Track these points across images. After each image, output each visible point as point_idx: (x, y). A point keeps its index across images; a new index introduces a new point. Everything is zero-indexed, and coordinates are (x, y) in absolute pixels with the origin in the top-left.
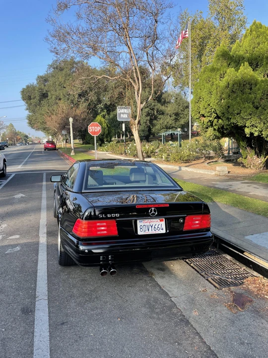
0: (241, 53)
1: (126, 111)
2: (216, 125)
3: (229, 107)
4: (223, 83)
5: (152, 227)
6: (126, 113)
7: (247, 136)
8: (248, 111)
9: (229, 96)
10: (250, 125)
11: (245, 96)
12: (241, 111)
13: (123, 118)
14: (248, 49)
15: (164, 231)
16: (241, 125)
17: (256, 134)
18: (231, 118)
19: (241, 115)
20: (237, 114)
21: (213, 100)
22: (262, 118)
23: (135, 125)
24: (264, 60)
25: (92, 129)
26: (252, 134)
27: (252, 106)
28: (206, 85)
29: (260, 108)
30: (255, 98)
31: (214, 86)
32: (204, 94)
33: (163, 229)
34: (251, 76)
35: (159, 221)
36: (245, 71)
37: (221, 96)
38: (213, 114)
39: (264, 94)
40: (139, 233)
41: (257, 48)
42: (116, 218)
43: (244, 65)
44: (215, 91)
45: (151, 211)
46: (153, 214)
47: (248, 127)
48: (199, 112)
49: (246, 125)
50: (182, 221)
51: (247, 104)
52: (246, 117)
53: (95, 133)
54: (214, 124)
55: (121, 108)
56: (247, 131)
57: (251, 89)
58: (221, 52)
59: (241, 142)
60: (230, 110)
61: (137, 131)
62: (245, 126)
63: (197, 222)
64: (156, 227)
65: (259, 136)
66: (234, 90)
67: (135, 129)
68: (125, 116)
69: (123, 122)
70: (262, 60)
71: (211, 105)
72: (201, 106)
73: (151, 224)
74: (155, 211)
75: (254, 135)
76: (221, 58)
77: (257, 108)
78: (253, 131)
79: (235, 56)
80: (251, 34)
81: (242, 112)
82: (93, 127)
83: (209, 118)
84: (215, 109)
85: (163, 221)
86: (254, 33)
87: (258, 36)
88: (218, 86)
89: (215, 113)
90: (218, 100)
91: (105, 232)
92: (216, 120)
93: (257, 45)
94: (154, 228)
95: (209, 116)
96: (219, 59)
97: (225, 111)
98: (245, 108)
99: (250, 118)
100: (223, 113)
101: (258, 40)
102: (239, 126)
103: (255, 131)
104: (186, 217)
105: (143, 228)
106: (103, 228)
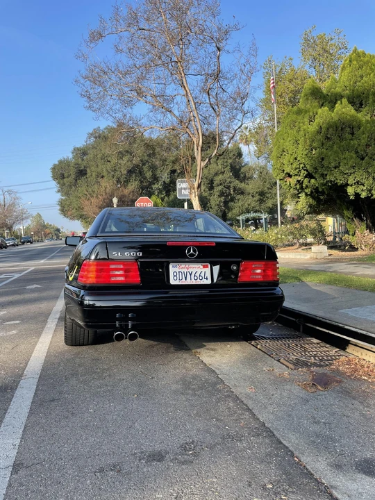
0: (338, 90)
2: (307, 187)
3: (323, 159)
4: (313, 128)
5: (191, 275)
7: (351, 197)
8: (350, 163)
9: (323, 144)
10: (354, 182)
11: (345, 143)
12: (339, 163)
13: (185, 195)
14: (347, 84)
15: (209, 282)
16: (341, 182)
17: (363, 195)
18: (326, 175)
19: (341, 168)
20: (335, 168)
21: (301, 152)
22: (370, 171)
23: (194, 189)
24: (371, 97)
26: (357, 195)
27: (354, 155)
28: (290, 132)
29: (366, 158)
30: (359, 145)
31: (302, 133)
32: (288, 145)
33: (207, 279)
35: (202, 267)
36: (344, 110)
37: (311, 146)
38: (303, 172)
39: (371, 139)
40: (172, 282)
41: (360, 82)
42: (137, 257)
43: (341, 103)
44: (303, 138)
45: (189, 251)
46: (192, 255)
47: (352, 185)
48: (284, 171)
49: (349, 182)
50: (235, 268)
51: (347, 154)
52: (347, 171)
54: (304, 185)
55: (182, 182)
56: (350, 190)
57: (353, 134)
58: (310, 89)
59: (345, 212)
60: (325, 163)
61: (197, 197)
62: (347, 185)
63: (259, 271)
64: (198, 275)
65: (368, 198)
66: (329, 136)
67: (194, 195)
68: (187, 192)
70: (367, 97)
71: (298, 159)
72: (285, 162)
73: (190, 270)
74: (194, 251)
75: (361, 196)
76: (310, 98)
77: (363, 159)
78: (359, 190)
79: (329, 94)
80: (350, 65)
81: (341, 164)
82: (142, 204)
83: (296, 177)
84: (304, 164)
85: (208, 267)
86: (355, 62)
87: (361, 67)
88: (306, 132)
89: (304, 170)
90: (307, 151)
91: (122, 279)
92: (306, 180)
93: (359, 79)
94: (195, 276)
95: (297, 175)
96: (307, 99)
97: (318, 165)
98: (345, 158)
99: (354, 173)
100: (315, 168)
101: (360, 72)
102: (339, 184)
103: (362, 190)
104: (241, 262)
105: (178, 276)
106: (119, 273)
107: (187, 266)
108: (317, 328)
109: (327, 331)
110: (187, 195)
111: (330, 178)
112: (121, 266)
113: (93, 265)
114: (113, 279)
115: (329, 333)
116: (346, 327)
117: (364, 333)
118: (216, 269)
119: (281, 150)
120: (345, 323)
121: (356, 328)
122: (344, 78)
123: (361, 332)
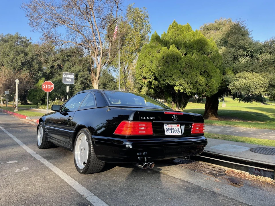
0: (167, 39)
1: (70, 76)
2: (154, 84)
3: (164, 72)
4: (159, 56)
5: (173, 130)
6: (70, 78)
7: (177, 92)
8: (178, 75)
9: (164, 64)
10: (179, 84)
11: (175, 65)
12: (172, 75)
13: (67, 82)
14: (172, 37)
15: (180, 134)
16: (173, 84)
17: (182, 91)
18: (165, 80)
19: (173, 77)
20: (170, 77)
21: (153, 67)
22: (186, 80)
23: (96, 80)
24: (182, 45)
25: (45, 86)
26: (179, 91)
27: (179, 72)
28: (148, 56)
29: (184, 74)
30: (181, 67)
31: (154, 58)
32: (147, 62)
33: (180, 132)
34: (177, 53)
35: (177, 126)
36: (174, 49)
37: (159, 64)
38: (152, 77)
39: (187, 65)
41: (177, 37)
42: (152, 120)
43: (172, 46)
44: (155, 60)
45: (174, 117)
46: (175, 119)
47: (177, 86)
48: (142, 75)
49: (176, 85)
50: (190, 126)
51: (176, 71)
52: (176, 79)
53: (48, 90)
54: (153, 84)
55: (66, 74)
56: (176, 88)
57: (177, 61)
58: (156, 36)
59: (168, 98)
60: (166, 74)
61: (97, 85)
62: (175, 85)
63: (198, 128)
64: (176, 130)
65: (183, 92)
66: (167, 61)
67: (95, 83)
68: (70, 80)
69: (67, 85)
71: (151, 70)
72: (143, 71)
73: (173, 127)
74: (176, 117)
75: (181, 92)
76: (155, 41)
77: (182, 74)
78: (180, 89)
79: (163, 40)
80: (173, 29)
82: (46, 85)
83: (149, 79)
84: (154, 73)
85: (179, 126)
86: (175, 28)
87: (178, 30)
88: (156, 57)
89: (153, 76)
90: (157, 67)
91: (144, 132)
92: (154, 81)
93: (177, 36)
94: (175, 131)
95: (149, 78)
96: (154, 41)
97: (162, 74)
98: (175, 73)
99: (179, 80)
100: (161, 76)
101: (177, 33)
102: (171, 85)
103: (182, 89)
104: (193, 123)
105: (168, 131)
106: (143, 128)
107: (171, 125)
108: (201, 156)
109: (209, 158)
110: (69, 82)
111: (167, 81)
112: (144, 125)
113: (130, 124)
114: (140, 132)
115: (209, 159)
116: (224, 155)
118: (183, 127)
119: (142, 64)
120: (222, 153)
121: (230, 156)
122: (170, 34)
123: (234, 157)
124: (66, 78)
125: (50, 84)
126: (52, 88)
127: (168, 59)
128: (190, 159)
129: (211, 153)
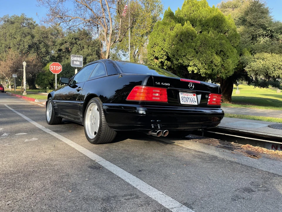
0: (182, 16)
1: (78, 59)
2: (166, 65)
3: (178, 51)
4: (173, 33)
5: (189, 99)
6: (78, 61)
7: (190, 72)
8: (192, 55)
9: (178, 43)
10: (193, 64)
11: (189, 44)
12: (186, 54)
13: (76, 65)
14: (186, 13)
15: (196, 104)
16: (186, 64)
17: (196, 72)
18: (179, 59)
19: (187, 56)
20: (184, 56)
21: (166, 45)
22: (200, 59)
24: (198, 22)
25: (53, 67)
26: (193, 71)
27: (194, 51)
28: (161, 34)
29: (199, 53)
30: (196, 46)
31: (167, 35)
32: (159, 41)
33: (196, 102)
34: (192, 30)
35: (193, 95)
36: (188, 26)
37: (172, 43)
39: (202, 43)
40: (182, 103)
43: (187, 23)
44: (168, 38)
45: (190, 85)
46: (191, 88)
47: (191, 66)
48: (154, 55)
49: (190, 65)
50: (207, 97)
51: (190, 50)
52: (190, 59)
53: (56, 71)
54: (165, 64)
55: (74, 56)
56: (190, 69)
57: (192, 40)
58: (169, 13)
60: (179, 53)
62: (188, 66)
63: (215, 99)
64: (192, 99)
65: (197, 73)
66: (181, 39)
68: (78, 63)
69: (75, 68)
70: (196, 22)
71: (164, 49)
72: (155, 50)
73: (188, 96)
74: (192, 86)
75: (195, 72)
76: (169, 17)
77: (197, 53)
78: (194, 69)
79: (177, 17)
80: (188, 4)
81: (187, 54)
82: (54, 66)
83: (161, 59)
84: (167, 52)
85: (195, 96)
86: (190, 3)
87: (193, 6)
88: (170, 35)
89: (166, 56)
90: (170, 46)
91: (158, 99)
92: (166, 61)
93: (192, 12)
94: (191, 100)
95: (161, 58)
96: (167, 18)
97: (175, 54)
98: (189, 52)
99: (193, 60)
100: (174, 55)
101: (193, 8)
102: (184, 65)
103: (196, 69)
104: (210, 93)
105: (184, 99)
106: (157, 95)
107: (187, 94)
108: (216, 133)
109: (224, 134)
110: (77, 65)
111: (180, 61)
112: (158, 91)
113: (144, 89)
114: (154, 98)
116: (240, 130)
117: (253, 132)
118: (200, 96)
119: (154, 43)
121: (247, 131)
122: (185, 10)
124: (74, 61)
125: (59, 65)
126: (60, 69)
127: (183, 37)
128: (204, 136)
129: (227, 128)
